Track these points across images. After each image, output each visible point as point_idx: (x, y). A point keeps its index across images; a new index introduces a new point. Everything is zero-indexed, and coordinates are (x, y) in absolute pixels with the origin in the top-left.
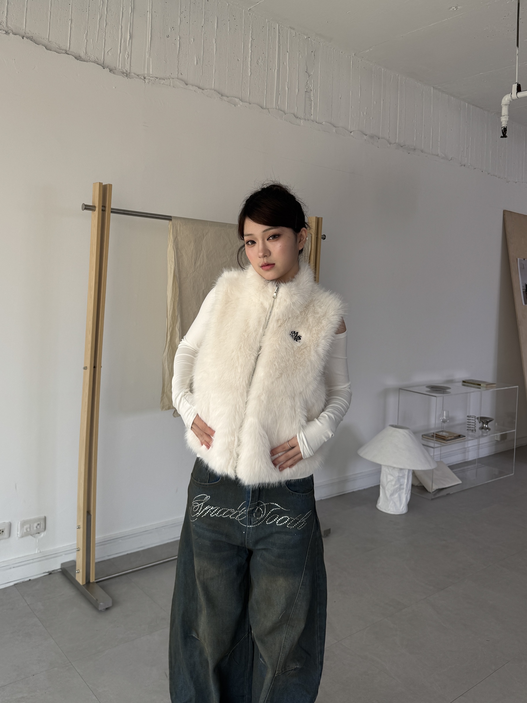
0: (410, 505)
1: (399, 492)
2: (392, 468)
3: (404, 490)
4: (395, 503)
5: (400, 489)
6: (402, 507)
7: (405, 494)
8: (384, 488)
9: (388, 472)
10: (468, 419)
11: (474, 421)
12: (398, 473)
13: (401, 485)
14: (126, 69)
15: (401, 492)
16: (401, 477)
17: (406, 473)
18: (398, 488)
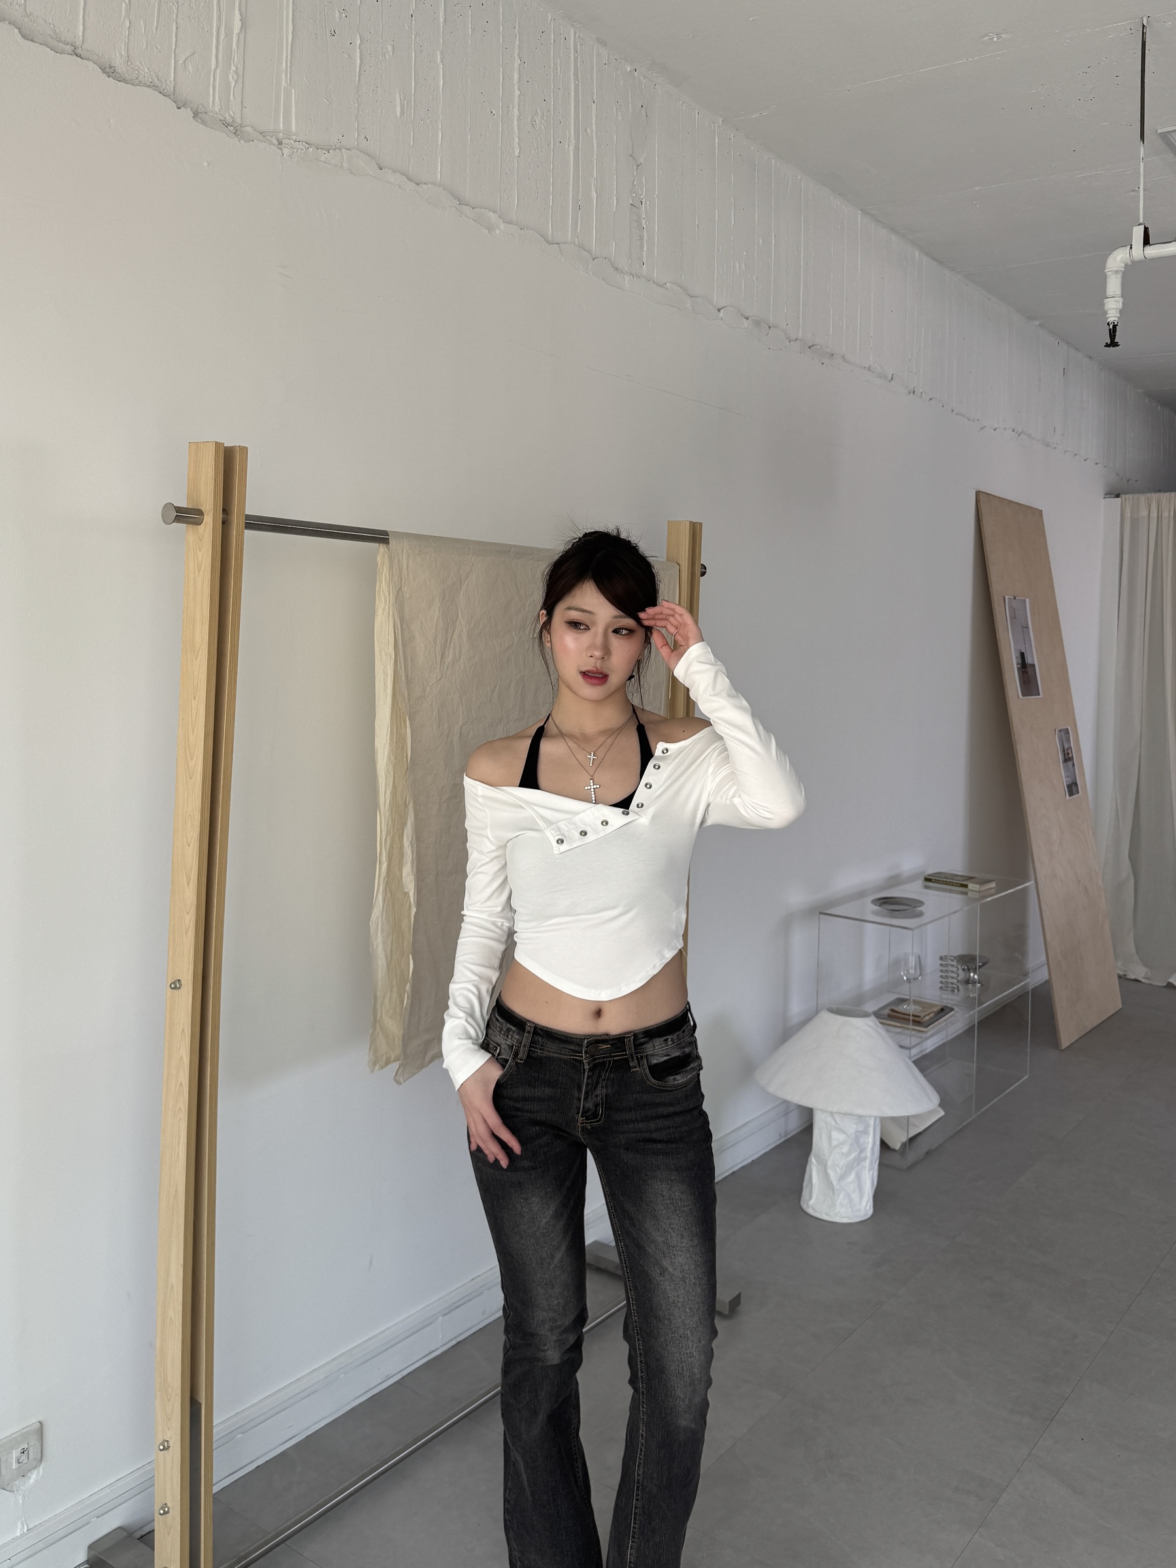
1: (857, 1169)
2: (842, 1116)
3: (868, 1161)
4: (848, 1196)
5: (859, 1160)
6: (864, 1204)
7: (869, 1170)
8: (823, 1164)
9: (833, 1123)
10: (942, 965)
11: (954, 969)
12: (857, 1125)
13: (862, 1151)
14: (231, 112)
15: (861, 1167)
16: (861, 1133)
18: (854, 1159)
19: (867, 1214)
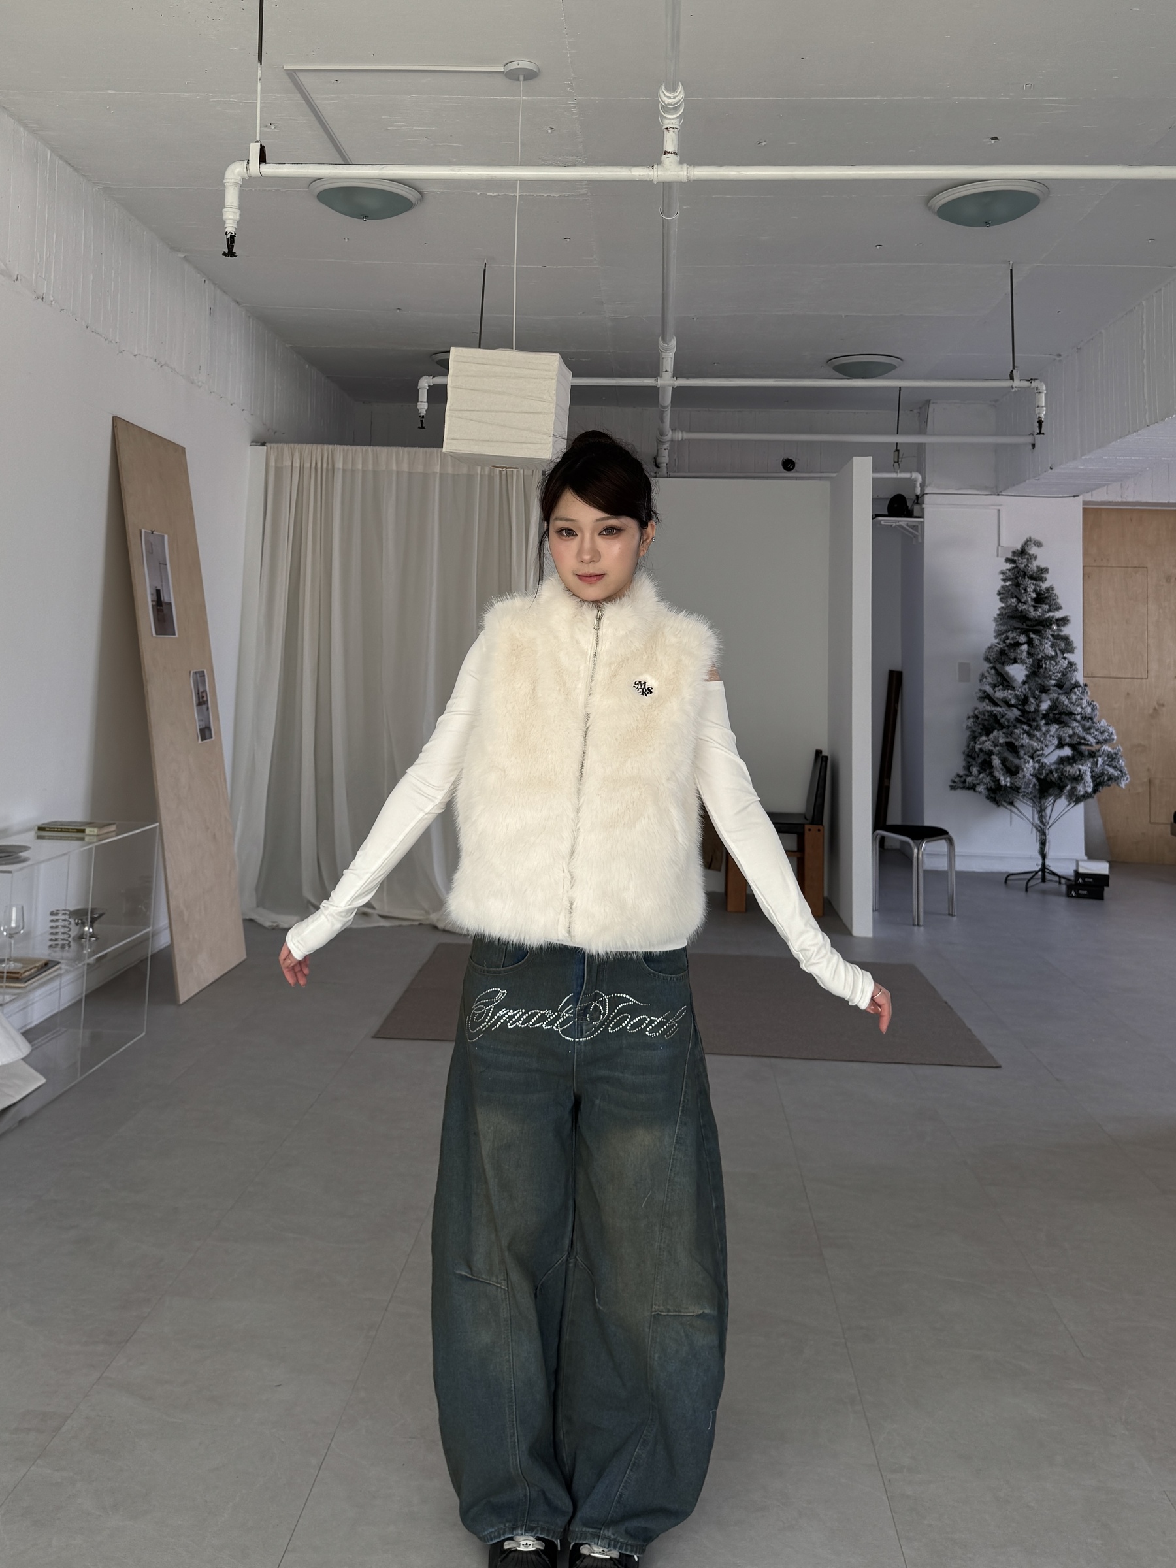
11: (65, 924)
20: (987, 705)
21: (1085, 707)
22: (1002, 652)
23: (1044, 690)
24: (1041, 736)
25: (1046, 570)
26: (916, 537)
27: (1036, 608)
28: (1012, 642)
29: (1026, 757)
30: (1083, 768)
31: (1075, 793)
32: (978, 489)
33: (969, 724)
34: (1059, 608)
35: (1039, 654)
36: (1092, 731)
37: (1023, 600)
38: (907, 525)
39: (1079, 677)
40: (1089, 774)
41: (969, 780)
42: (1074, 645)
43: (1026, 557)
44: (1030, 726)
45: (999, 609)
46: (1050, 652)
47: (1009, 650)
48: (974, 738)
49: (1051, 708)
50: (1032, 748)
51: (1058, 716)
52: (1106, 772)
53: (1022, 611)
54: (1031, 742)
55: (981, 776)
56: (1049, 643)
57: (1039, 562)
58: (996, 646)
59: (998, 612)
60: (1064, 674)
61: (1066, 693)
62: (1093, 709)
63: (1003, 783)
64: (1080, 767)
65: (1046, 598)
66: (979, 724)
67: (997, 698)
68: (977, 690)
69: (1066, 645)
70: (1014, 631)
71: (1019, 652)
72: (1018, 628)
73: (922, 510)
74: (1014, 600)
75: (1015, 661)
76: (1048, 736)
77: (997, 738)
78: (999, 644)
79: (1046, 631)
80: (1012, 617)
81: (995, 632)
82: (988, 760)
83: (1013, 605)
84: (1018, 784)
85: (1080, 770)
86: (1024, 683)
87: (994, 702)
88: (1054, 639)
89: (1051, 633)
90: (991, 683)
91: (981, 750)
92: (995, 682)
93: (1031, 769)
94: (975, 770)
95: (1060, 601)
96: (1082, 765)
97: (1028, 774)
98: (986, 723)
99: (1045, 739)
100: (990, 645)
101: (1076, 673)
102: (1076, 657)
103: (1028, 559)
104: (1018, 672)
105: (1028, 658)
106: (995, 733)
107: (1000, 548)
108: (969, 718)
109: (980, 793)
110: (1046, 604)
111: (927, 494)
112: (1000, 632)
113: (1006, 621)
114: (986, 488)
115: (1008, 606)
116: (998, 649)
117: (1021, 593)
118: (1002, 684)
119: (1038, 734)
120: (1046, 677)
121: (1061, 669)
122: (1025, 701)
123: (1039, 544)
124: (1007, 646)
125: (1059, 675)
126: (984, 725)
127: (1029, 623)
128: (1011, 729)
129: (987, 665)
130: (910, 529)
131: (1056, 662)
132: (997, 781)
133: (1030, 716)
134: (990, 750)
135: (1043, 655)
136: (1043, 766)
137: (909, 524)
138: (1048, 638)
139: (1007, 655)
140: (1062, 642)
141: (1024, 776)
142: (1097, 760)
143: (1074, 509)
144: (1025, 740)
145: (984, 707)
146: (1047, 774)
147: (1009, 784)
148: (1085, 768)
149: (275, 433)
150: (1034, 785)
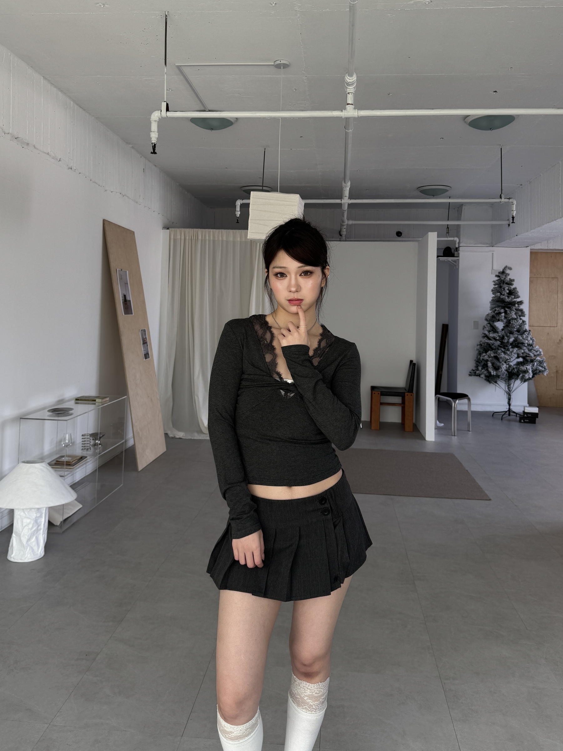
0: (48, 547)
1: (36, 535)
2: (29, 510)
3: (42, 530)
4: (32, 548)
5: (38, 530)
6: (40, 551)
7: (43, 535)
8: (19, 535)
9: (24, 515)
10: (83, 438)
11: (88, 440)
12: (36, 513)
13: (38, 527)
15: (38, 533)
16: (38, 517)
17: (44, 512)
18: (35, 530)
19: (41, 555)
20: (486, 340)
21: (529, 341)
22: (493, 317)
23: (511, 333)
24: (510, 353)
25: (513, 280)
26: (455, 265)
27: (508, 297)
28: (498, 312)
29: (503, 362)
30: (528, 367)
31: (524, 378)
32: (484, 244)
33: (478, 348)
34: (518, 297)
35: (509, 317)
36: (532, 351)
37: (503, 294)
38: (452, 260)
39: (527, 327)
40: (531, 370)
41: (477, 372)
42: (525, 313)
43: (505, 274)
44: (505, 348)
45: (492, 298)
46: (515, 316)
47: (496, 315)
48: (480, 354)
49: (514, 341)
50: (506, 358)
51: (517, 344)
52: (538, 369)
53: (502, 299)
54: (505, 356)
55: (483, 370)
56: (514, 313)
57: (511, 277)
58: (490, 314)
59: (492, 299)
60: (520, 326)
61: (521, 334)
62: (533, 341)
63: (492, 374)
64: (527, 367)
65: (513, 292)
66: (482, 348)
67: (491, 337)
68: (482, 333)
69: (522, 313)
70: (499, 307)
71: (500, 316)
72: (500, 306)
73: (459, 254)
74: (499, 294)
75: (499, 320)
76: (513, 353)
77: (490, 354)
78: (492, 313)
79: (513, 307)
80: (498, 301)
81: (490, 307)
82: (486, 363)
83: (498, 296)
84: (499, 374)
85: (527, 368)
86: (503, 330)
87: (489, 338)
88: (516, 310)
89: (515, 308)
90: (488, 330)
91: (483, 359)
92: (490, 330)
93: (505, 367)
94: (480, 368)
95: (520, 294)
96: (528, 366)
97: (503, 370)
98: (485, 347)
99: (511, 355)
100: (487, 314)
101: (525, 325)
102: (526, 319)
103: (505, 275)
104: (500, 325)
105: (505, 319)
106: (489, 352)
107: (493, 270)
108: (478, 345)
109: (482, 378)
110: (513, 295)
111: (461, 246)
112: (492, 308)
113: (495, 303)
114: (487, 244)
115: (496, 296)
116: (491, 315)
117: (502, 291)
118: (493, 331)
119: (508, 352)
120: (512, 327)
121: (519, 324)
122: (503, 338)
123: (510, 269)
124: (495, 314)
125: (518, 326)
126: (484, 348)
127: (505, 304)
128: (496, 350)
129: (486, 322)
130: (453, 262)
131: (517, 321)
132: (490, 373)
133: (505, 344)
134: (487, 359)
135: (511, 318)
136: (510, 366)
137: (453, 260)
138: (513, 310)
139: (495, 318)
140: (520, 312)
141: (502, 371)
142: (534, 364)
143: (526, 252)
144: (503, 355)
145: (485, 341)
146: (512, 370)
147: (495, 374)
148: (529, 367)
149: (173, 223)
150: (506, 374)
